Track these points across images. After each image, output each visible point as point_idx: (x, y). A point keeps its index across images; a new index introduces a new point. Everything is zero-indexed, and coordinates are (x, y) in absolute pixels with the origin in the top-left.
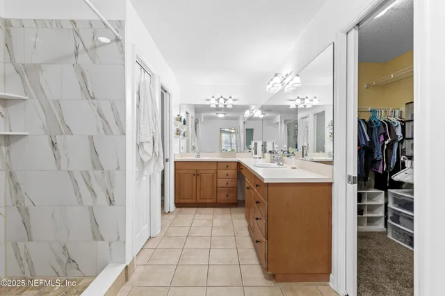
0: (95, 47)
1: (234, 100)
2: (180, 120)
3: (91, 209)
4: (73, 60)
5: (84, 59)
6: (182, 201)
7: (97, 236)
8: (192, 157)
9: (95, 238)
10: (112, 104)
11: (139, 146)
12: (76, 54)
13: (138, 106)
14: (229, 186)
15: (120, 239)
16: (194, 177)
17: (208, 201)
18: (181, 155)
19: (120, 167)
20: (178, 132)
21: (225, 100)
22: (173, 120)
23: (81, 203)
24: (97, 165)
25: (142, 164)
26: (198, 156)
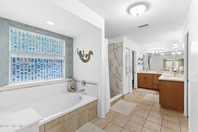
0: (117, 48)
1: (162, 50)
2: (140, 59)
3: (116, 81)
4: (113, 51)
5: (115, 51)
6: (140, 86)
7: (118, 87)
8: (144, 72)
9: (117, 88)
10: (120, 60)
11: (126, 68)
12: (114, 50)
13: (126, 59)
14: (158, 83)
15: (122, 89)
16: (144, 79)
17: (150, 88)
18: (141, 71)
19: (122, 73)
20: (139, 64)
21: (158, 50)
22: (137, 60)
23: (115, 80)
24: (117, 72)
25: (127, 73)
26: (146, 72)
